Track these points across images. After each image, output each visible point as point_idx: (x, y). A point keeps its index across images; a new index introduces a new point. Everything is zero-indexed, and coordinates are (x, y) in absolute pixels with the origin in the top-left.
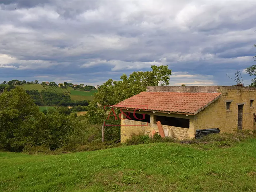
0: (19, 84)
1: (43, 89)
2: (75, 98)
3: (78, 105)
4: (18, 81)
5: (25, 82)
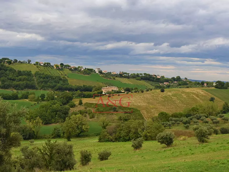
0: (10, 63)
1: (37, 70)
2: (73, 82)
3: (76, 90)
4: (8, 59)
5: (16, 61)
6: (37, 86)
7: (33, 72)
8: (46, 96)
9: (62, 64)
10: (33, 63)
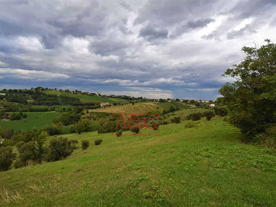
0: (43, 90)
1: (61, 94)
2: (83, 100)
3: (85, 105)
4: (42, 88)
5: (47, 89)
6: (61, 103)
7: (58, 95)
8: (66, 109)
9: (76, 91)
10: (58, 90)
